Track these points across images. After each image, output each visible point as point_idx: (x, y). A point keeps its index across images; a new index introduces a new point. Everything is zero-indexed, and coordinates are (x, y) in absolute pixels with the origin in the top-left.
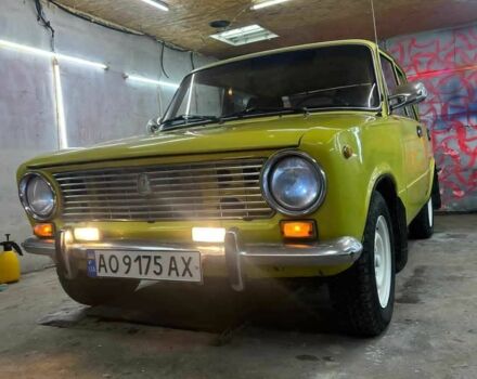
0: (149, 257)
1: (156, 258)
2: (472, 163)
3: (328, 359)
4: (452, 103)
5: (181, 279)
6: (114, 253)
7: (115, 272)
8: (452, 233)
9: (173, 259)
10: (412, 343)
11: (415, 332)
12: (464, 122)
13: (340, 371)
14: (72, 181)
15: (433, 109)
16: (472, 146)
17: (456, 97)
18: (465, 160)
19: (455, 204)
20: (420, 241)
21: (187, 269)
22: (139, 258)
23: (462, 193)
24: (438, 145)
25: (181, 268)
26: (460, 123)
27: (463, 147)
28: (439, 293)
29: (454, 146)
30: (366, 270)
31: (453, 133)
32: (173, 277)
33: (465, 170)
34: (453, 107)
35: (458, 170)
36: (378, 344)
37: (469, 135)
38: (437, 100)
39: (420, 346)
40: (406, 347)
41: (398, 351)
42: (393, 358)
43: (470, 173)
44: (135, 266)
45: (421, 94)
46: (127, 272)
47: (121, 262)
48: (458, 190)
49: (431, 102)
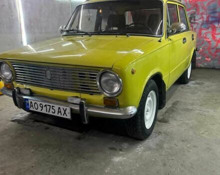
0: (50, 106)
1: (53, 106)
2: (217, 45)
3: (121, 150)
4: (212, 15)
5: (62, 116)
6: (36, 102)
7: (37, 109)
8: (198, 81)
9: (59, 108)
10: (157, 145)
11: (160, 139)
12: (216, 25)
13: (124, 157)
14: (19, 67)
15: (202, 18)
16: (218, 37)
17: (214, 12)
18: (214, 43)
19: (205, 64)
20: (182, 85)
21: (65, 113)
22: (46, 105)
23: (210, 59)
24: (202, 35)
25: (63, 112)
26: (214, 26)
27: (214, 38)
28: (178, 118)
29: (210, 36)
30: (139, 117)
31: (210, 30)
32: (59, 115)
33: (213, 49)
34: (213, 17)
35: (209, 48)
36: (143, 144)
37: (217, 32)
38: (205, 13)
39: (160, 146)
40: (154, 147)
41: (150, 149)
42: (147, 152)
43: (215, 50)
44: (44, 108)
45: (183, 28)
46: (41, 110)
47: (39, 106)
48: (208, 58)
49: (202, 14)
